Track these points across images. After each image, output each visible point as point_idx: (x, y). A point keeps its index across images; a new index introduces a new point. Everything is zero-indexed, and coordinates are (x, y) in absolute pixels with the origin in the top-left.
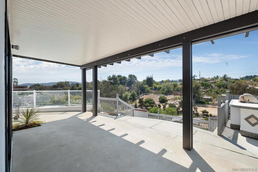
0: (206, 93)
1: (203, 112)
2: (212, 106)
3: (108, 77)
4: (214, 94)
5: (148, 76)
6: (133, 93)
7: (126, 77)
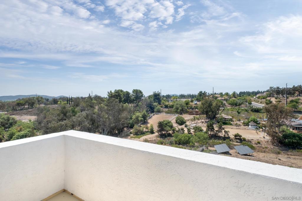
0: (223, 112)
1: (236, 136)
2: (235, 127)
3: (108, 92)
4: (231, 113)
5: (155, 92)
6: (144, 114)
7: (129, 92)
